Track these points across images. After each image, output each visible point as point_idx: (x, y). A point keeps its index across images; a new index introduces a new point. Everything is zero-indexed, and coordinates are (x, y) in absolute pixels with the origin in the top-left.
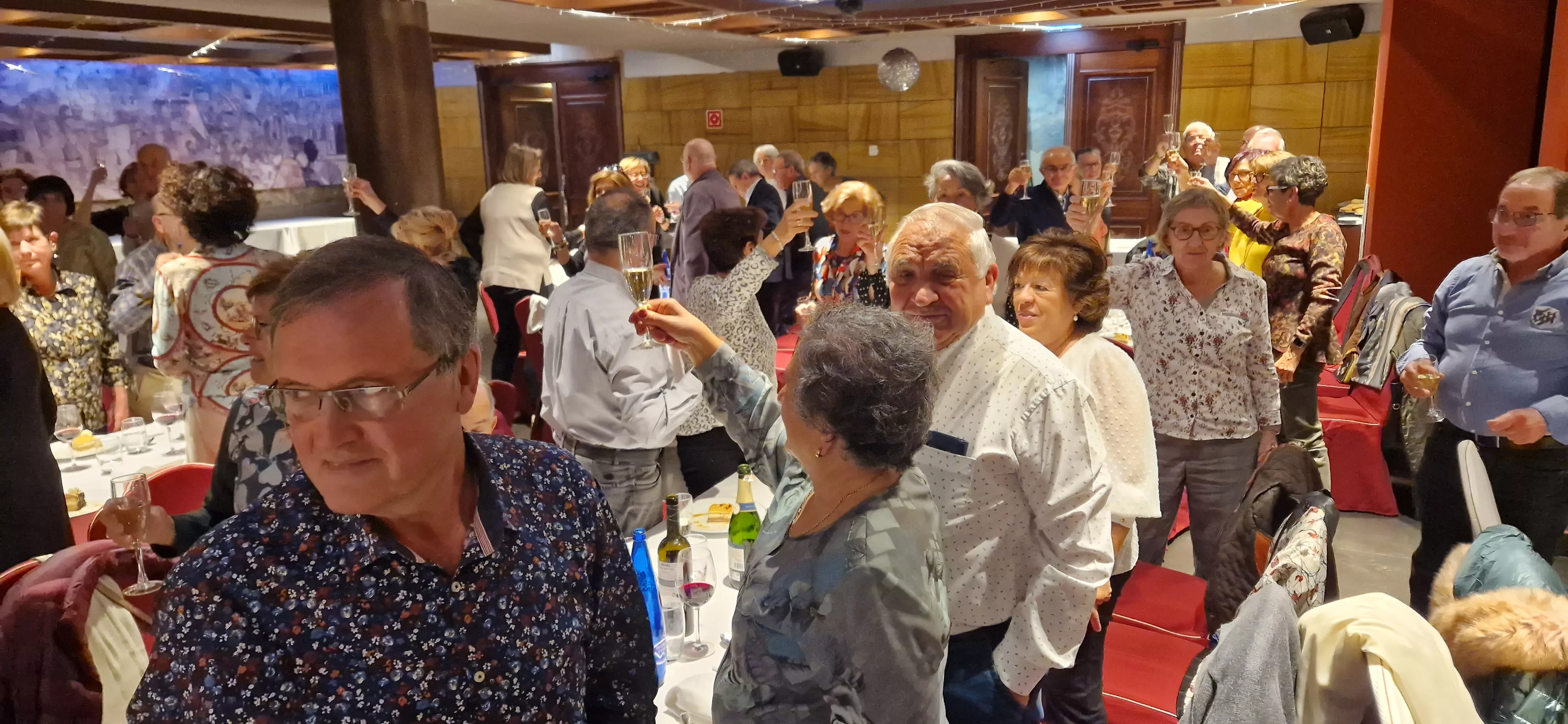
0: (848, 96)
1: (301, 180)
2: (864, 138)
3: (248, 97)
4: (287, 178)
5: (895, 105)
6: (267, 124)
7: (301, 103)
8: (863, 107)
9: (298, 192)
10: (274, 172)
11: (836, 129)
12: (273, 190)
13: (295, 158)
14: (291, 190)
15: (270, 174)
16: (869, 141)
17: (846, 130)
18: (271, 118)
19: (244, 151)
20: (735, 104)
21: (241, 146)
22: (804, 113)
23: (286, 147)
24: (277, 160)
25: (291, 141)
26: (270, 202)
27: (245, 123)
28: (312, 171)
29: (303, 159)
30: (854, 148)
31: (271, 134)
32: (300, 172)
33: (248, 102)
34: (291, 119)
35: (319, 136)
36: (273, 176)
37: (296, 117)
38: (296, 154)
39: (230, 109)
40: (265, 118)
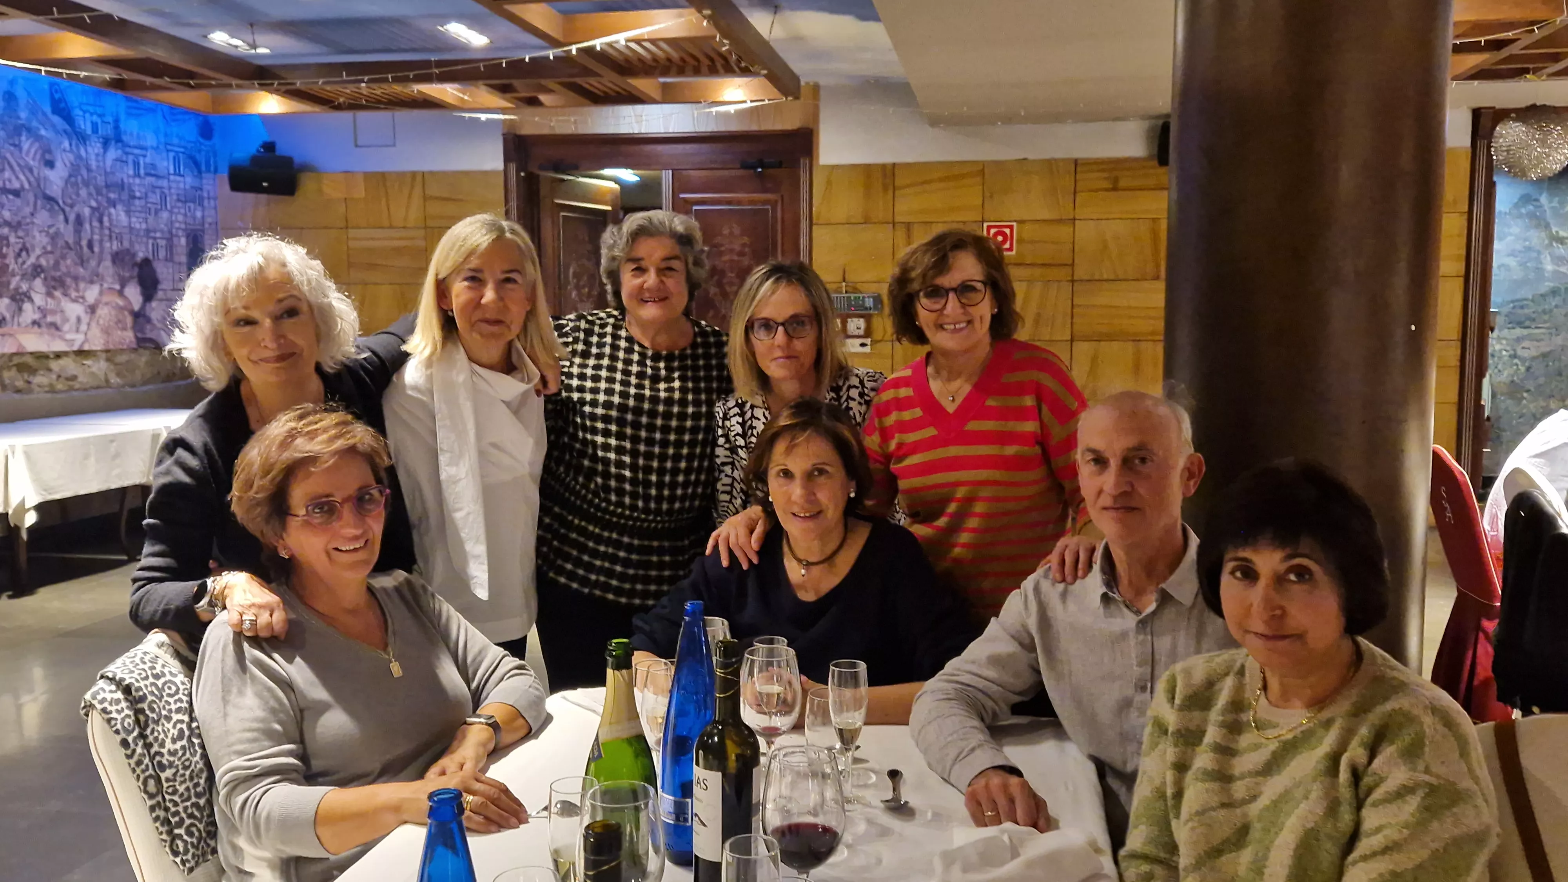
1: (129, 336)
3: (50, 164)
4: (106, 331)
6: (79, 221)
7: (138, 186)
9: (122, 358)
10: (85, 319)
12: (81, 353)
13: (121, 293)
15: (79, 320)
18: (87, 211)
19: (37, 270)
20: (1042, 214)
21: (32, 260)
23: (107, 267)
24: (92, 293)
25: (118, 258)
26: (74, 378)
27: (42, 217)
28: (149, 320)
29: (134, 294)
31: (84, 243)
32: (129, 320)
33: (47, 172)
34: (119, 215)
35: (162, 254)
36: (84, 327)
37: (128, 213)
38: (123, 284)
39: (16, 185)
40: (76, 209)
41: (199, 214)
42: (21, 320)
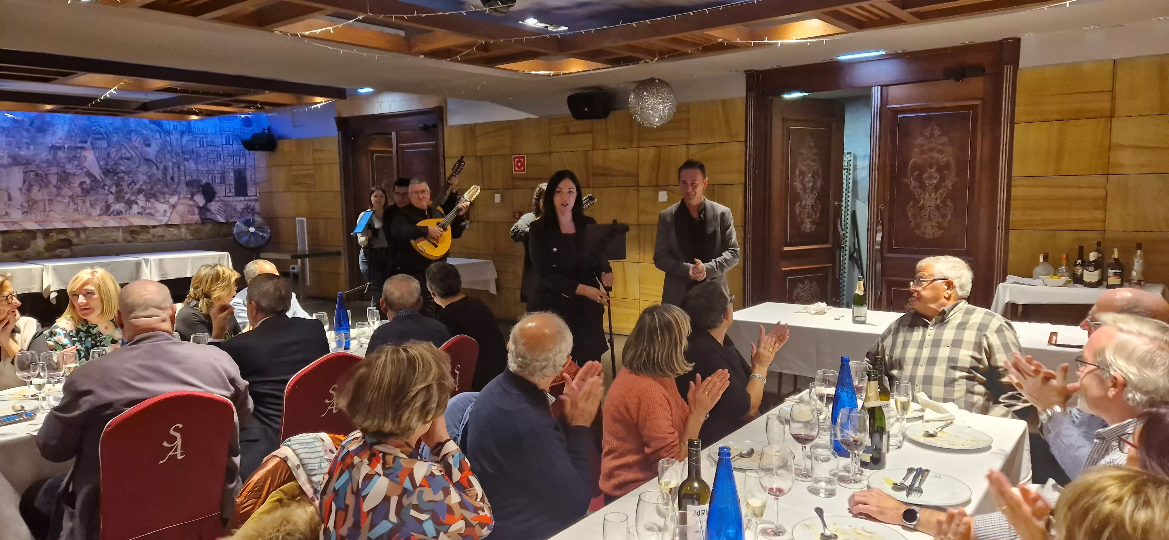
0: (639, 139)
1: (196, 218)
2: (654, 184)
3: (149, 145)
4: (182, 216)
5: (684, 148)
6: (165, 168)
7: (202, 151)
8: (652, 151)
9: (193, 227)
10: (169, 211)
11: (628, 175)
12: (167, 226)
13: (192, 199)
14: (188, 225)
15: (165, 211)
16: (658, 187)
17: (637, 175)
18: (170, 164)
19: (140, 191)
20: (537, 149)
21: (138, 186)
22: (598, 158)
23: (183, 188)
24: (173, 200)
25: (188, 184)
26: (163, 236)
27: (144, 168)
28: (209, 210)
29: (200, 200)
30: (645, 193)
31: (169, 178)
32: (197, 211)
33: (148, 149)
34: (191, 165)
35: (218, 180)
36: (168, 214)
37: (196, 163)
38: (193, 195)
39: (128, 155)
40: (164, 164)
41: (243, 162)
42: (131, 212)
